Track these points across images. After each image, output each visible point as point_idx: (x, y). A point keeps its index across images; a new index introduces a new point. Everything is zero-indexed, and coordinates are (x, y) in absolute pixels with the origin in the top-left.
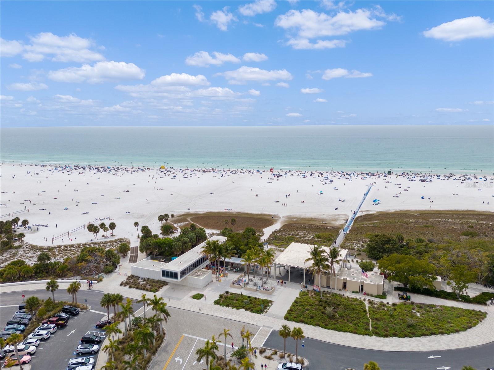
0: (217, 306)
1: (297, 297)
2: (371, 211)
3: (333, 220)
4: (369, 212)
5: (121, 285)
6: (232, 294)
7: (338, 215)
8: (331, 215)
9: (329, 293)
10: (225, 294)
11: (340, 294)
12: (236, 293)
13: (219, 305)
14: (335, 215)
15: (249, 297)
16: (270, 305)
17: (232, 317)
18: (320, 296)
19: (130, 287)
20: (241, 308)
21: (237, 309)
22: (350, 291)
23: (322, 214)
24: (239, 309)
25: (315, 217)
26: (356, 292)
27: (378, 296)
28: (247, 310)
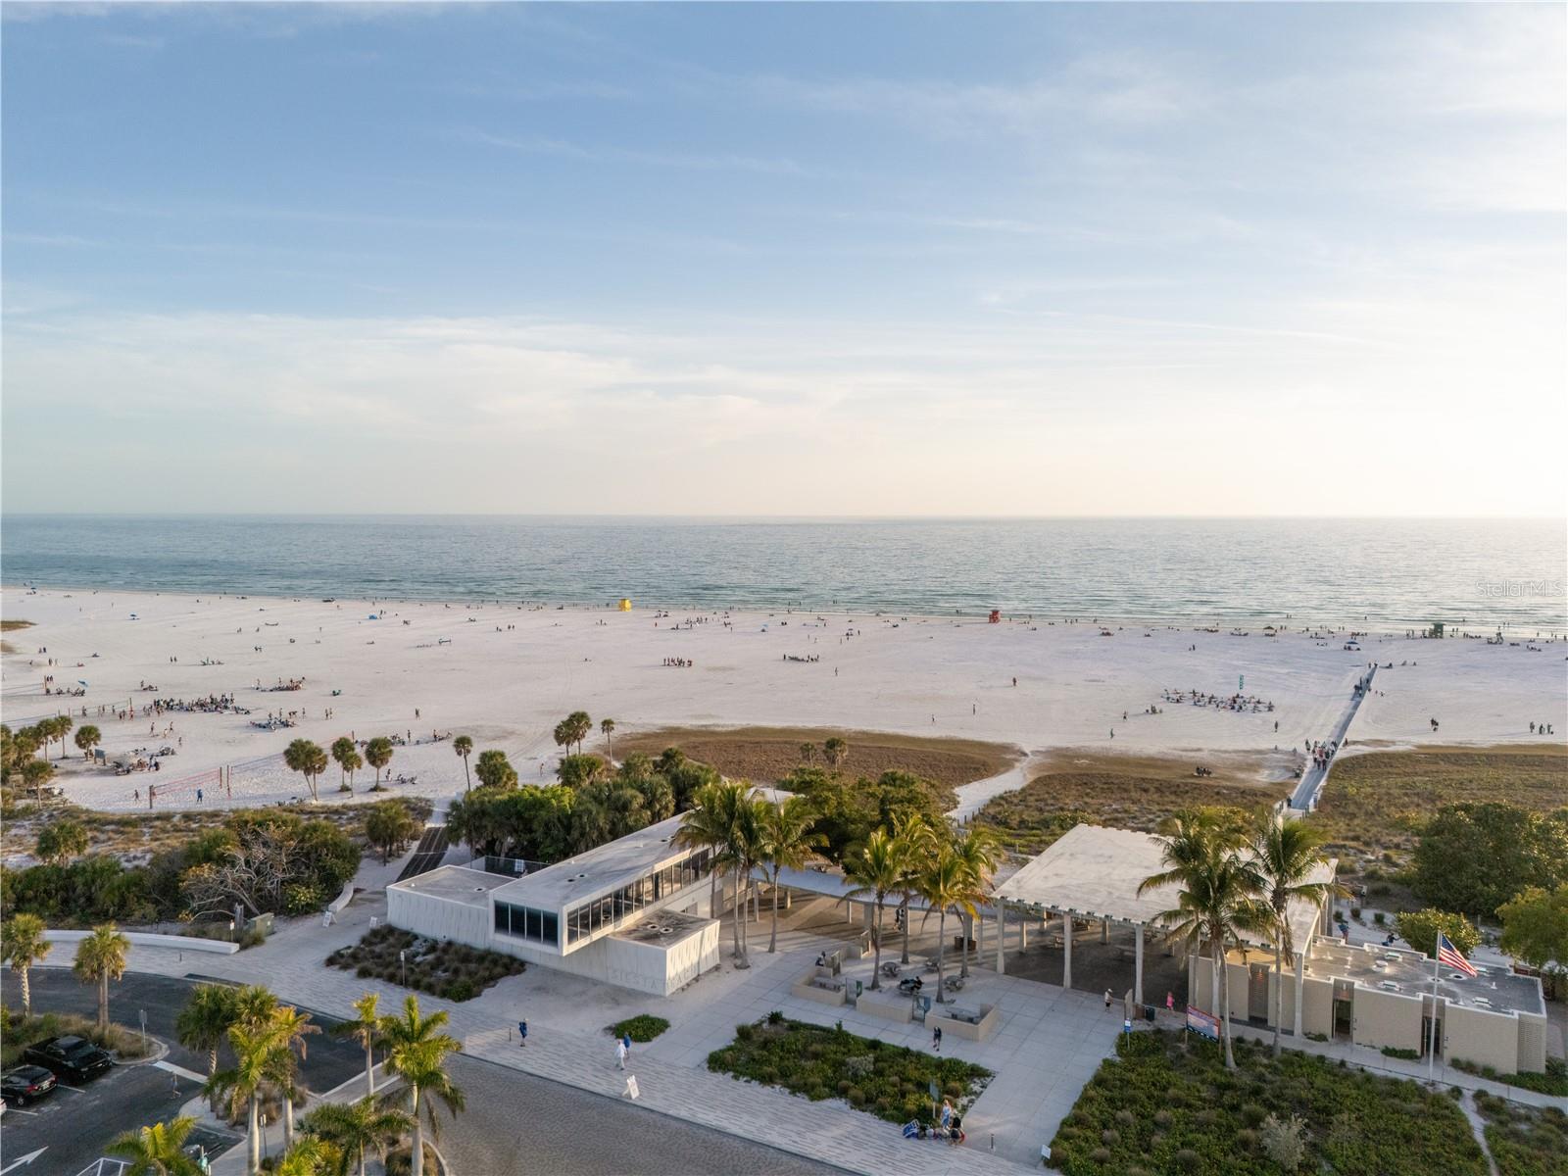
0: (719, 1077)
1: (1108, 1056)
2: (1394, 743)
3: (1240, 768)
4: (1387, 746)
5: (331, 962)
6: (795, 1026)
7: (1260, 752)
8: (1230, 752)
9: (1269, 1051)
10: (765, 1026)
11: (1321, 1058)
12: (814, 1023)
13: (731, 1074)
14: (1248, 752)
15: (875, 1045)
16: (976, 1088)
17: (780, 1134)
18: (1224, 1064)
19: (364, 974)
20: (831, 1096)
21: (812, 1099)
22: (1374, 1047)
23: (1195, 746)
24: (820, 1098)
25: (1166, 757)
26: (1404, 1051)
27: (1523, 1080)
28: (857, 1104)
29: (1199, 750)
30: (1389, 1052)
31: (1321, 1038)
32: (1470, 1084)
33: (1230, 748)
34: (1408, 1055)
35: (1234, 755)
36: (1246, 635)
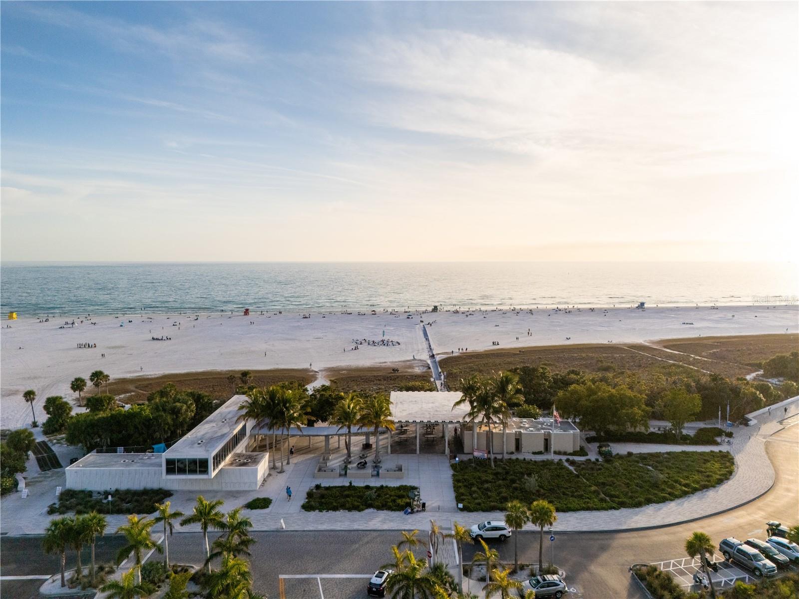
1: (452, 473)
3: (407, 368)
5: (51, 512)
6: (327, 488)
9: (501, 460)
10: (314, 491)
11: (517, 459)
16: (417, 493)
18: (491, 466)
20: (367, 508)
21: (360, 511)
22: (529, 453)
23: (384, 361)
24: (363, 510)
25: (375, 366)
26: (539, 452)
27: (575, 453)
28: (379, 508)
29: (385, 362)
30: (534, 453)
31: (512, 453)
32: (564, 458)
33: (397, 361)
34: (540, 453)
35: (400, 363)
36: (364, 314)
